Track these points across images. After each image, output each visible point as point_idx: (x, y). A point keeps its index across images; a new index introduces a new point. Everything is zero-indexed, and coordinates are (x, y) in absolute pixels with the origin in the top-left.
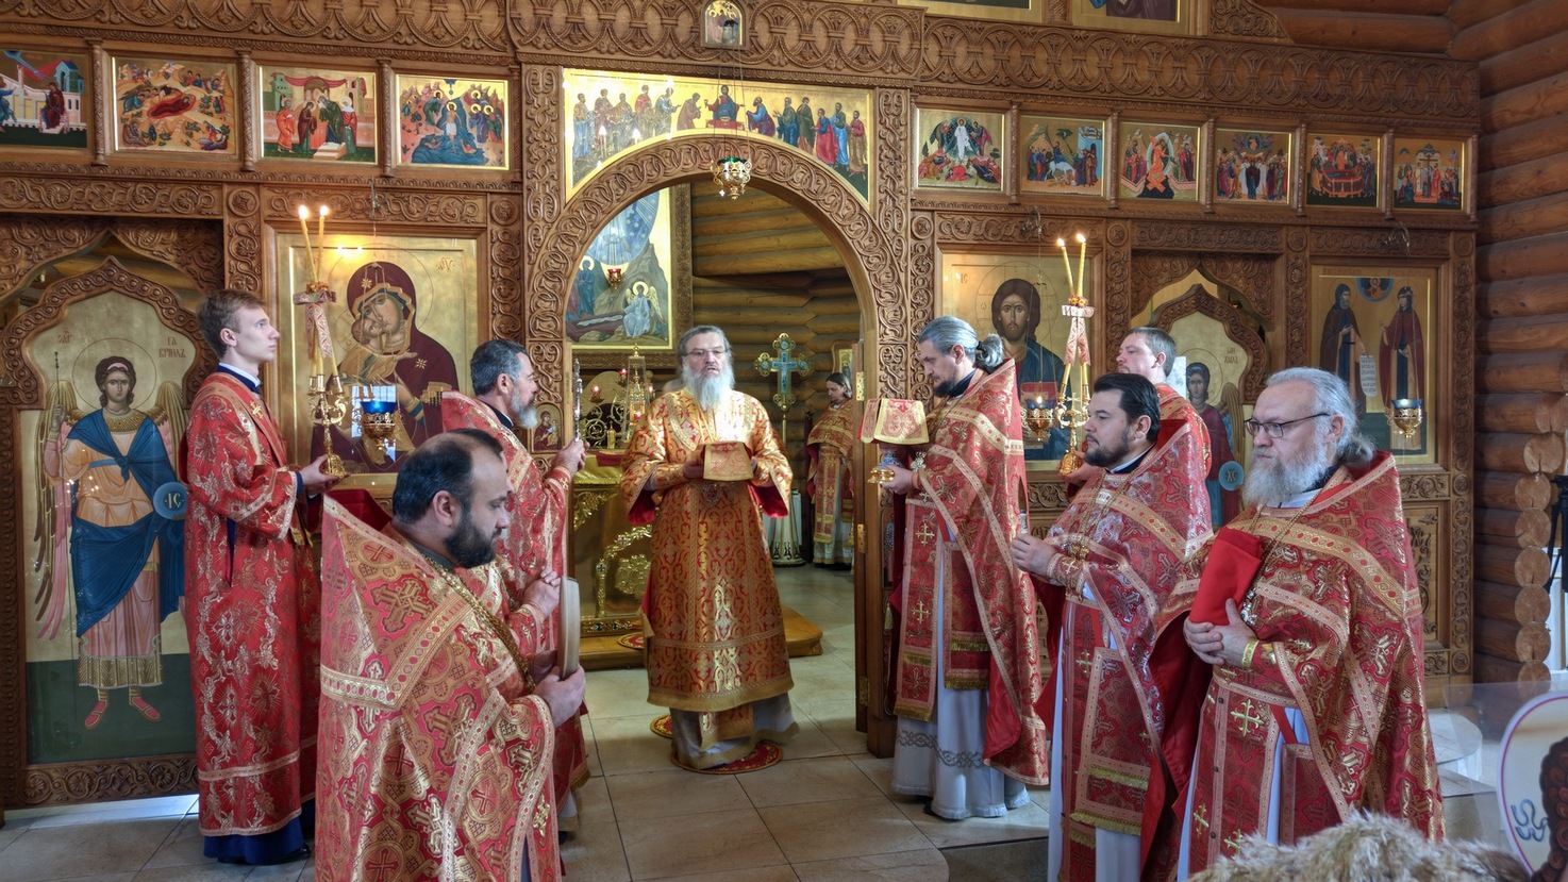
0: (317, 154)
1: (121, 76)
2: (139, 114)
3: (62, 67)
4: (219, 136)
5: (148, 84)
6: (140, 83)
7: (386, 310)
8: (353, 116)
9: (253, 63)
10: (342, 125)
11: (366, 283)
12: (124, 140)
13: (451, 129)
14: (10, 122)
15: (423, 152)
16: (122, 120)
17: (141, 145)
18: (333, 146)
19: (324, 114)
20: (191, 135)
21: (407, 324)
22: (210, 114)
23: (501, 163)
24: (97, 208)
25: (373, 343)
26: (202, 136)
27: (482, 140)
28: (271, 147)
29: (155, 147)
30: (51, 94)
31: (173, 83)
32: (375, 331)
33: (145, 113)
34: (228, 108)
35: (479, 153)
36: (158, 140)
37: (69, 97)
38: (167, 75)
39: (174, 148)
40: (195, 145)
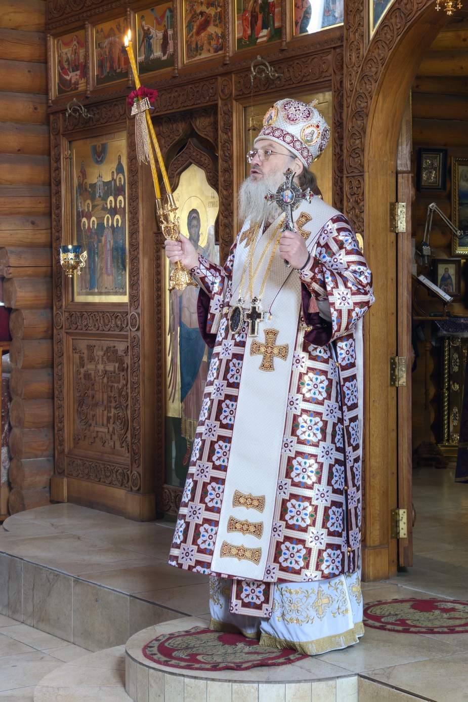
0: (259, 41)
1: (186, 10)
2: (192, 37)
3: (168, 13)
4: (220, 41)
5: (195, 11)
6: (193, 13)
8: (273, 5)
10: (269, 13)
12: (188, 57)
14: (152, 57)
16: (187, 42)
17: (194, 58)
18: (265, 32)
19: (262, 8)
20: (210, 44)
22: (216, 26)
26: (213, 43)
29: (198, 58)
30: (164, 32)
31: (204, 8)
33: (194, 34)
34: (223, 18)
36: (199, 51)
37: (170, 32)
38: (202, 5)
39: (204, 55)
40: (212, 50)
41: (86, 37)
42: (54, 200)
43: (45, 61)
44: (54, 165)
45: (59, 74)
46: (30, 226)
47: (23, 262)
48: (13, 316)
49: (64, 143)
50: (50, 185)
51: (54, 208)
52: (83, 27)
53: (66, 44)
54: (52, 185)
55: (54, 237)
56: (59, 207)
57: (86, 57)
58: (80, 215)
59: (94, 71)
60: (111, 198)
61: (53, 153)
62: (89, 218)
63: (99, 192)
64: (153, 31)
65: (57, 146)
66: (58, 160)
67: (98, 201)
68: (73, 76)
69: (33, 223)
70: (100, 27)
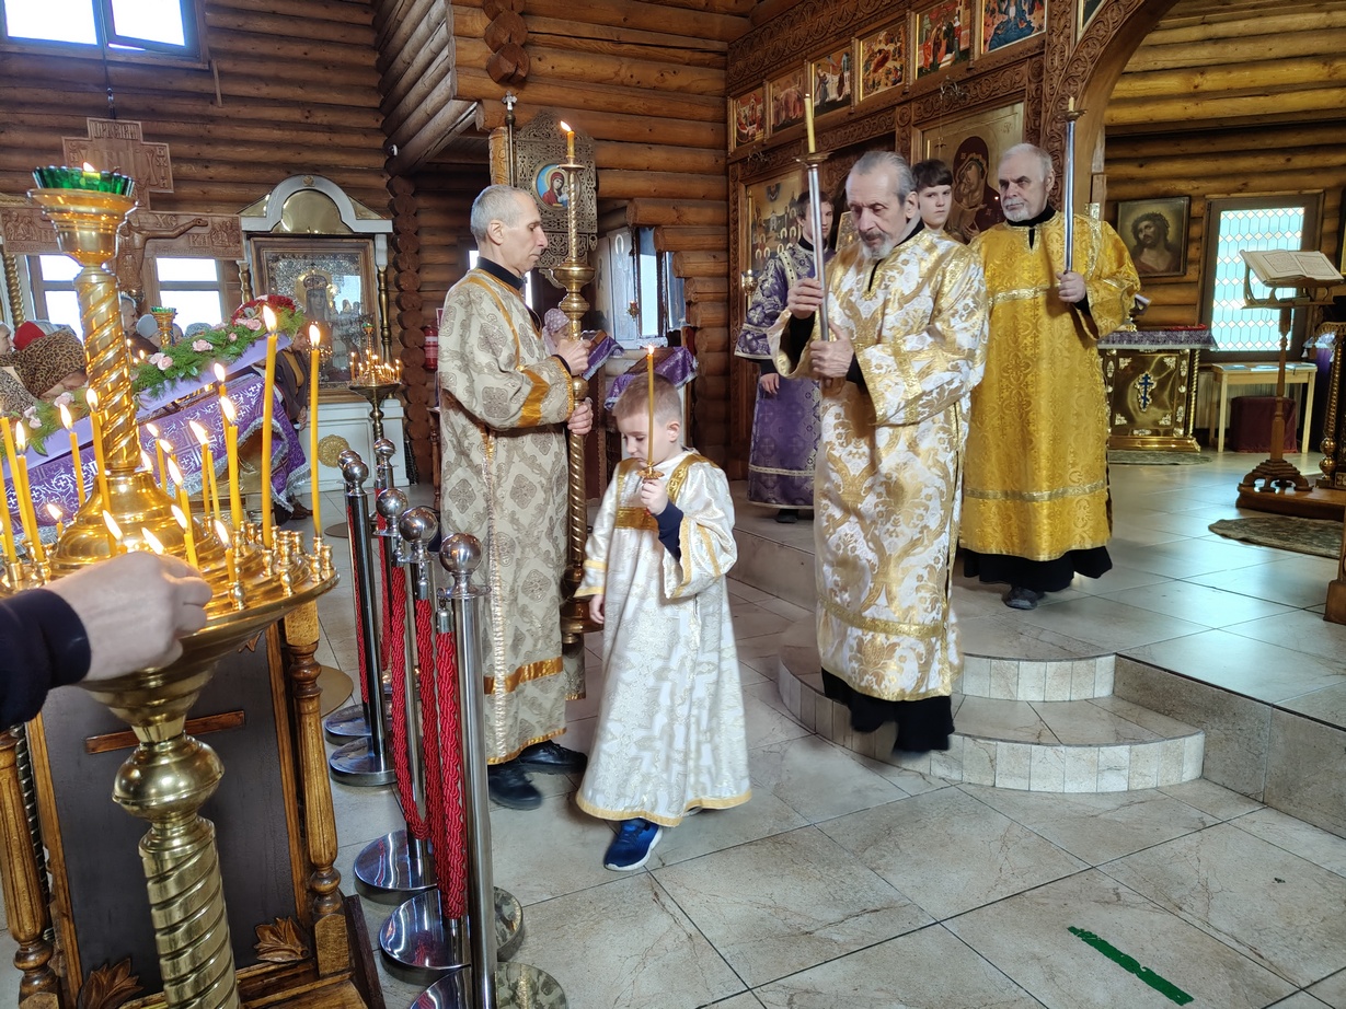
0: (941, 66)
1: (864, 51)
2: (869, 75)
3: (845, 58)
4: (898, 74)
5: (873, 51)
6: (871, 53)
7: (972, 174)
8: (960, 28)
9: (913, 13)
10: (954, 37)
11: (963, 155)
12: (864, 95)
13: (1012, 11)
14: (827, 99)
15: (996, 40)
16: (863, 80)
18: (949, 56)
19: (947, 34)
20: (887, 78)
21: (983, 182)
22: (896, 60)
23: (1041, 27)
24: (851, 141)
25: (964, 201)
26: (892, 77)
27: (1031, 13)
28: (920, 69)
29: (875, 93)
30: (840, 76)
31: (882, 46)
32: (967, 191)
33: (872, 71)
34: (903, 51)
35: (1030, 22)
36: (876, 87)
37: (847, 74)
38: (881, 44)
39: (882, 89)
40: (890, 84)
41: (764, 92)
42: (732, 237)
43: (725, 121)
44: (732, 207)
45: (738, 130)
46: (712, 260)
47: (707, 289)
48: (698, 334)
49: (743, 187)
50: (728, 225)
51: (731, 243)
52: (761, 85)
53: (744, 104)
54: (729, 225)
55: (731, 268)
56: (736, 242)
57: (763, 112)
58: (755, 247)
59: (771, 121)
60: (785, 230)
61: (731, 198)
62: (762, 249)
63: (773, 225)
64: (829, 76)
65: (735, 191)
66: (736, 203)
67: (772, 233)
68: (750, 130)
69: (714, 257)
70: (776, 82)
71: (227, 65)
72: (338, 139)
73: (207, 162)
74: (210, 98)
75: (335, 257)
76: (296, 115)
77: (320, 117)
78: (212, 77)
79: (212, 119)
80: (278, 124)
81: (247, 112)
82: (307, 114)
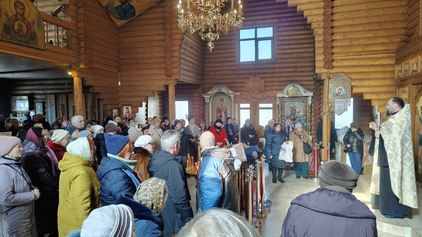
1: (421, 59)
12: (421, 70)
16: (421, 66)
30: (416, 64)
41: (402, 65)
43: (395, 71)
49: (398, 89)
52: (401, 63)
53: (399, 67)
57: (402, 70)
59: (403, 73)
64: (414, 64)
65: (396, 89)
66: (396, 93)
68: (399, 74)
70: (404, 63)
71: (279, 61)
72: (302, 74)
73: (273, 82)
74: (275, 68)
75: (299, 101)
76: (293, 70)
77: (299, 69)
78: (276, 64)
79: (275, 73)
80: (289, 72)
81: (283, 70)
82: (296, 69)
